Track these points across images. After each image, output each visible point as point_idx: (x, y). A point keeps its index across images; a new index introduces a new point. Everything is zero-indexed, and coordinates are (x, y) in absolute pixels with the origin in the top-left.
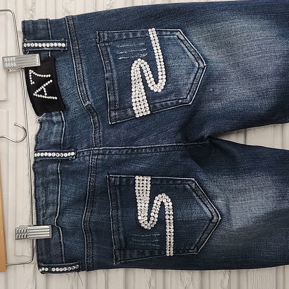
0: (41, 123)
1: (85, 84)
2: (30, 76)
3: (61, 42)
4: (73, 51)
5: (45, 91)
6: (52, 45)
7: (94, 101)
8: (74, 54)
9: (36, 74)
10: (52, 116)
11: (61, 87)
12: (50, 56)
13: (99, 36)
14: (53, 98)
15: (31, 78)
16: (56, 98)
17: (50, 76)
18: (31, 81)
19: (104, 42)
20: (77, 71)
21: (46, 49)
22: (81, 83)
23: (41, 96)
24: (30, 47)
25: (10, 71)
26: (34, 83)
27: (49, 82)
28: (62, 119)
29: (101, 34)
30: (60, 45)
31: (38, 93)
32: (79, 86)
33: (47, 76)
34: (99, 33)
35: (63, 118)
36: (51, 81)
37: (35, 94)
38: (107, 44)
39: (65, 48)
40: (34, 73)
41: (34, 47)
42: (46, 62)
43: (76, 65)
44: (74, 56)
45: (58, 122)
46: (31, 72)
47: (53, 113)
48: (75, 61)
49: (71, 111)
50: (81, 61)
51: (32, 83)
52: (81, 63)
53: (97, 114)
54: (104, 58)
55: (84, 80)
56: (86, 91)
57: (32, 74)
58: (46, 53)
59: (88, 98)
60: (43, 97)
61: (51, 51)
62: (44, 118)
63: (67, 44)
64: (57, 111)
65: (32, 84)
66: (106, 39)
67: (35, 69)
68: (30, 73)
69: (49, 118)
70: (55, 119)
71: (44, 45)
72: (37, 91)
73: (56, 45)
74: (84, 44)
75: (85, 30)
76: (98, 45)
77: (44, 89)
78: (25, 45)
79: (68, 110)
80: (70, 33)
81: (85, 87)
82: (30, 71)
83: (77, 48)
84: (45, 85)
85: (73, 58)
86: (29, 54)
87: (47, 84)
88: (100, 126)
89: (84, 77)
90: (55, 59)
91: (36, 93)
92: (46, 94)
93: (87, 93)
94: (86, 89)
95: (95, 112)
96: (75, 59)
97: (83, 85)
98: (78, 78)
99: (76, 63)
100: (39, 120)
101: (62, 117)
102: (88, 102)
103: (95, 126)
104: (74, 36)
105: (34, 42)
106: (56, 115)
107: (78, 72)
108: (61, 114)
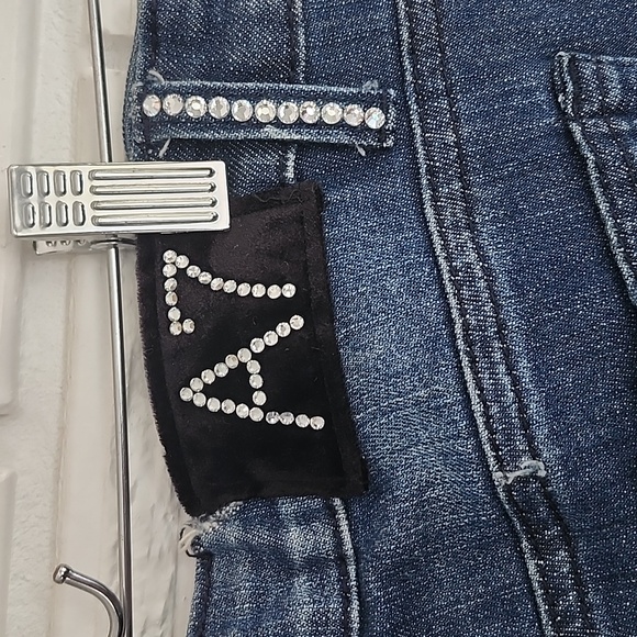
0: (206, 556)
1: (507, 353)
2: (170, 284)
3: (366, 102)
4: (429, 157)
5: (256, 381)
6: (311, 112)
7: (564, 460)
8: (431, 171)
9: (205, 278)
10: (277, 524)
11: (350, 359)
12: (290, 174)
13: (577, 81)
14: (303, 421)
15: (170, 299)
16: (318, 423)
17: (290, 291)
18: (174, 314)
19: (605, 112)
20: (453, 271)
21: (273, 133)
22: (485, 342)
23: (229, 406)
24: (181, 121)
25: (43, 247)
26: (189, 326)
27: (284, 330)
28: (339, 543)
29: (588, 70)
30: (355, 115)
31: (208, 391)
32: (473, 361)
33: (274, 292)
34: (572, 60)
35: (346, 536)
36: (298, 322)
37: (193, 393)
38: (625, 126)
39: (381, 133)
40: (193, 271)
41: (206, 122)
42: (264, 207)
43: (442, 235)
44: (434, 188)
45: (314, 564)
46: (173, 261)
47: (287, 507)
48: (438, 211)
49: (395, 500)
50: (469, 211)
51: (180, 326)
52: (471, 227)
53: (565, 529)
54: (612, 204)
55: (501, 325)
56: (518, 394)
57: (181, 274)
58: (271, 159)
59: (530, 439)
60: (243, 411)
61: (302, 147)
62: (233, 534)
63: (392, 112)
64: (310, 495)
65: (175, 330)
66: (615, 95)
67: (197, 245)
68: (169, 271)
69: (261, 536)
70: (296, 540)
71: (265, 110)
72: (208, 377)
73: (332, 112)
74: (487, 116)
75: (496, 40)
76: (576, 128)
77: (254, 368)
78: (151, 106)
79: (379, 493)
80: (412, 52)
81: (510, 369)
82: (169, 255)
83: (451, 138)
84: (258, 346)
85: (427, 195)
86: (167, 158)
87: (271, 339)
88: (586, 608)
89: (497, 308)
90: (320, 196)
91: (196, 384)
92: (260, 398)
93: (522, 409)
94: (515, 381)
95: (559, 519)
96: (435, 199)
97: (498, 356)
98: (463, 313)
99: (440, 223)
100: (196, 542)
101: (337, 533)
102: (526, 461)
103: (552, 604)
104: (433, 72)
105: (208, 94)
106: (305, 519)
107: (463, 278)
108: (332, 512)
